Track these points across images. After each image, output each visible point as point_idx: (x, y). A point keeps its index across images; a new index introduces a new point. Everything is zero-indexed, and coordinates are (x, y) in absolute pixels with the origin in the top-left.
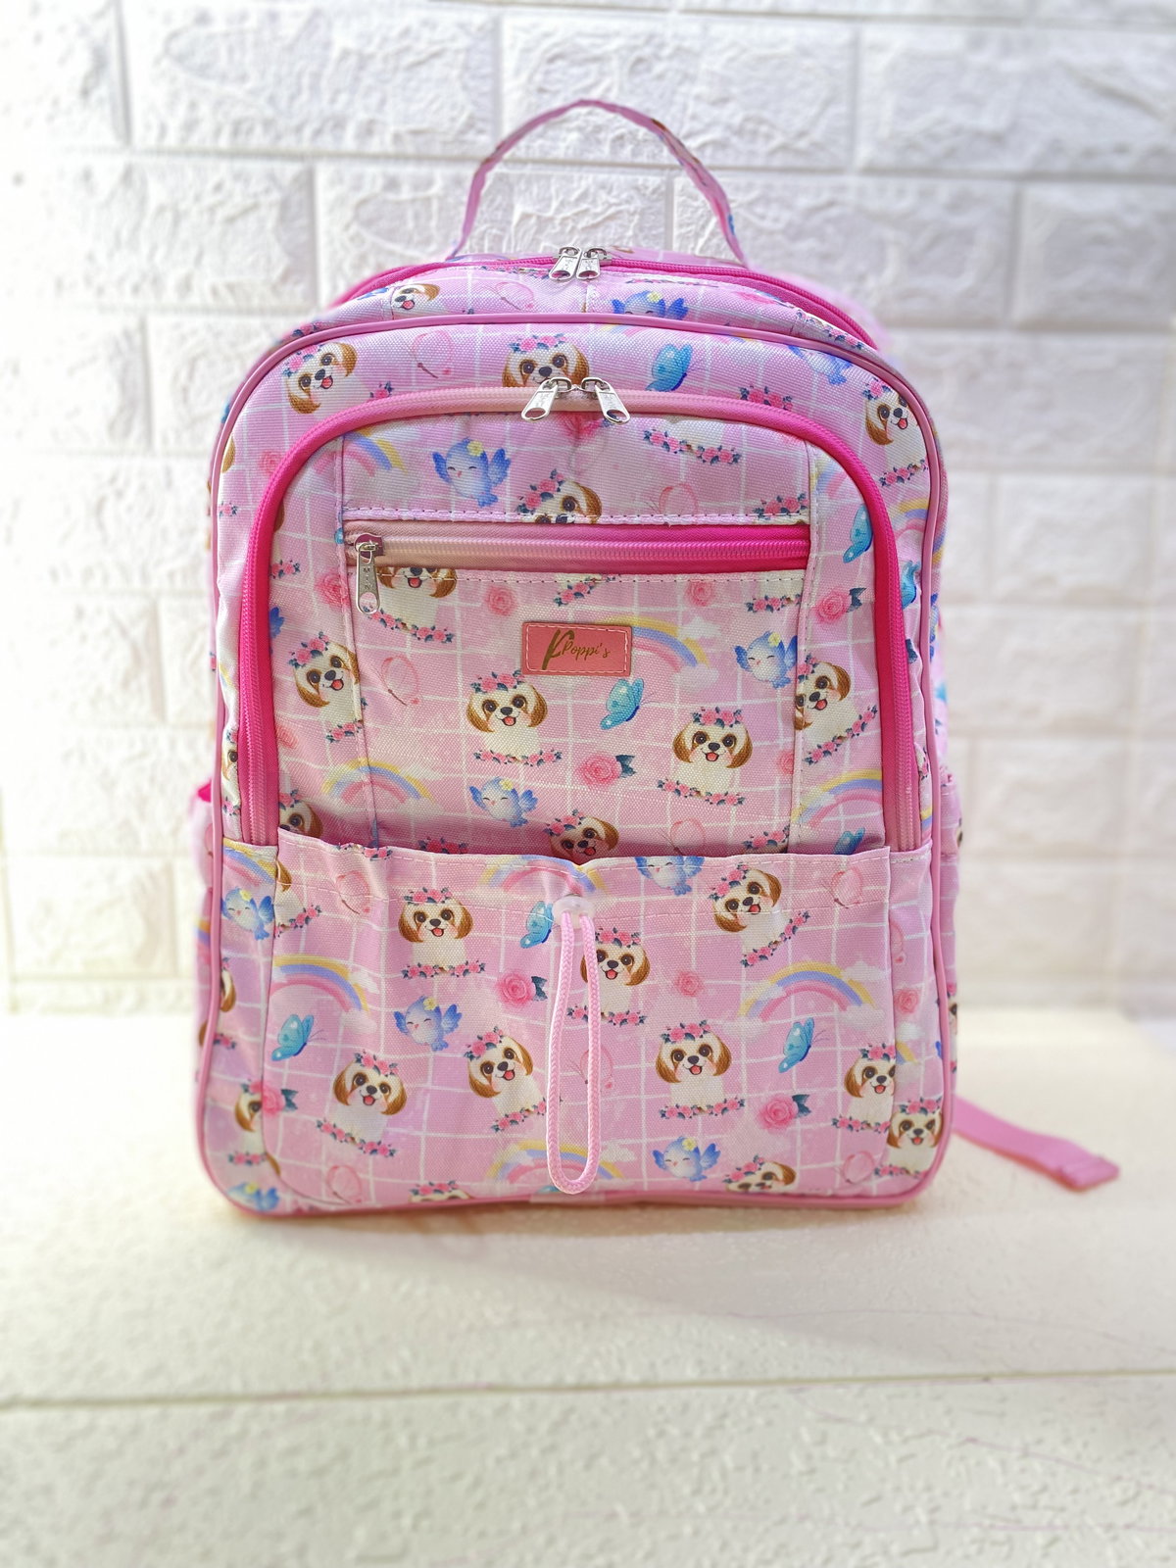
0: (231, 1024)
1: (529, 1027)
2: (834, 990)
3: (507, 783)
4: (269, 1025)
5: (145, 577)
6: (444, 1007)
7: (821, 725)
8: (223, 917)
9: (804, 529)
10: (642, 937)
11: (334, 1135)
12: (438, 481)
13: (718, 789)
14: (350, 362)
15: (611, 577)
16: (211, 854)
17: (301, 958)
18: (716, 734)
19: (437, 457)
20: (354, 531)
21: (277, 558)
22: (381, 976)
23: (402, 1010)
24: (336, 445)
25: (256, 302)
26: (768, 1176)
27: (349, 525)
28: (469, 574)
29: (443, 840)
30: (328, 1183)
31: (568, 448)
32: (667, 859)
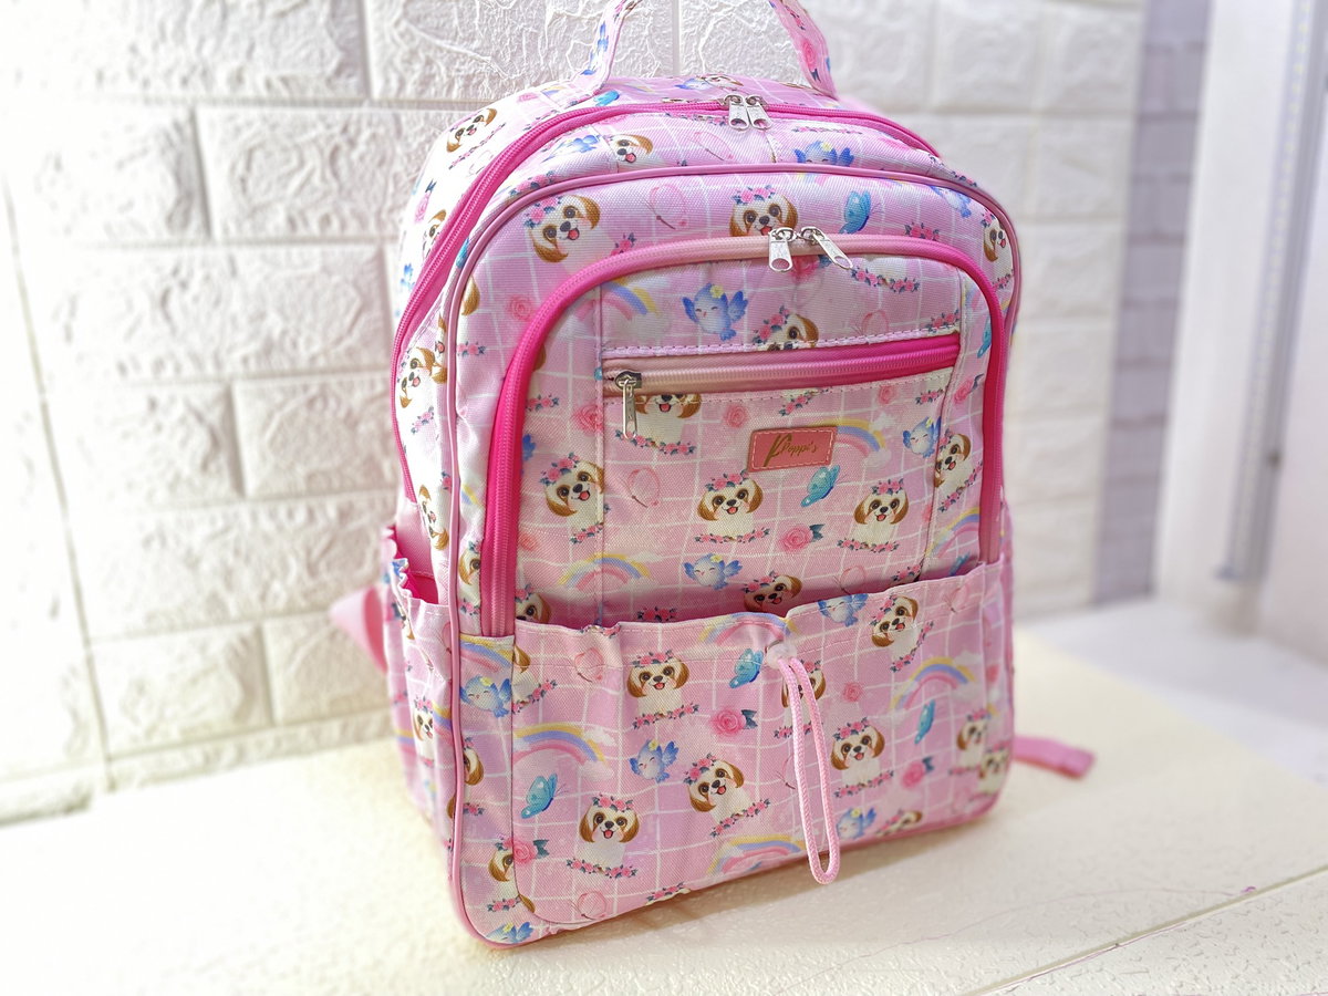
0: (481, 794)
1: (742, 751)
2: (948, 675)
3: (718, 557)
4: (515, 789)
5: (218, 364)
6: (664, 746)
7: (951, 479)
8: (462, 703)
9: (956, 335)
10: (822, 663)
11: (584, 869)
12: (688, 322)
13: (881, 541)
14: (594, 214)
15: (825, 389)
16: (449, 650)
17: (541, 727)
18: (886, 500)
19: (687, 302)
20: (612, 368)
21: (535, 393)
22: (619, 732)
23: (635, 756)
24: (595, 294)
25: (310, 94)
26: (907, 822)
27: (607, 363)
28: (713, 398)
29: (659, 610)
30: (577, 908)
31: (792, 287)
32: (840, 599)
